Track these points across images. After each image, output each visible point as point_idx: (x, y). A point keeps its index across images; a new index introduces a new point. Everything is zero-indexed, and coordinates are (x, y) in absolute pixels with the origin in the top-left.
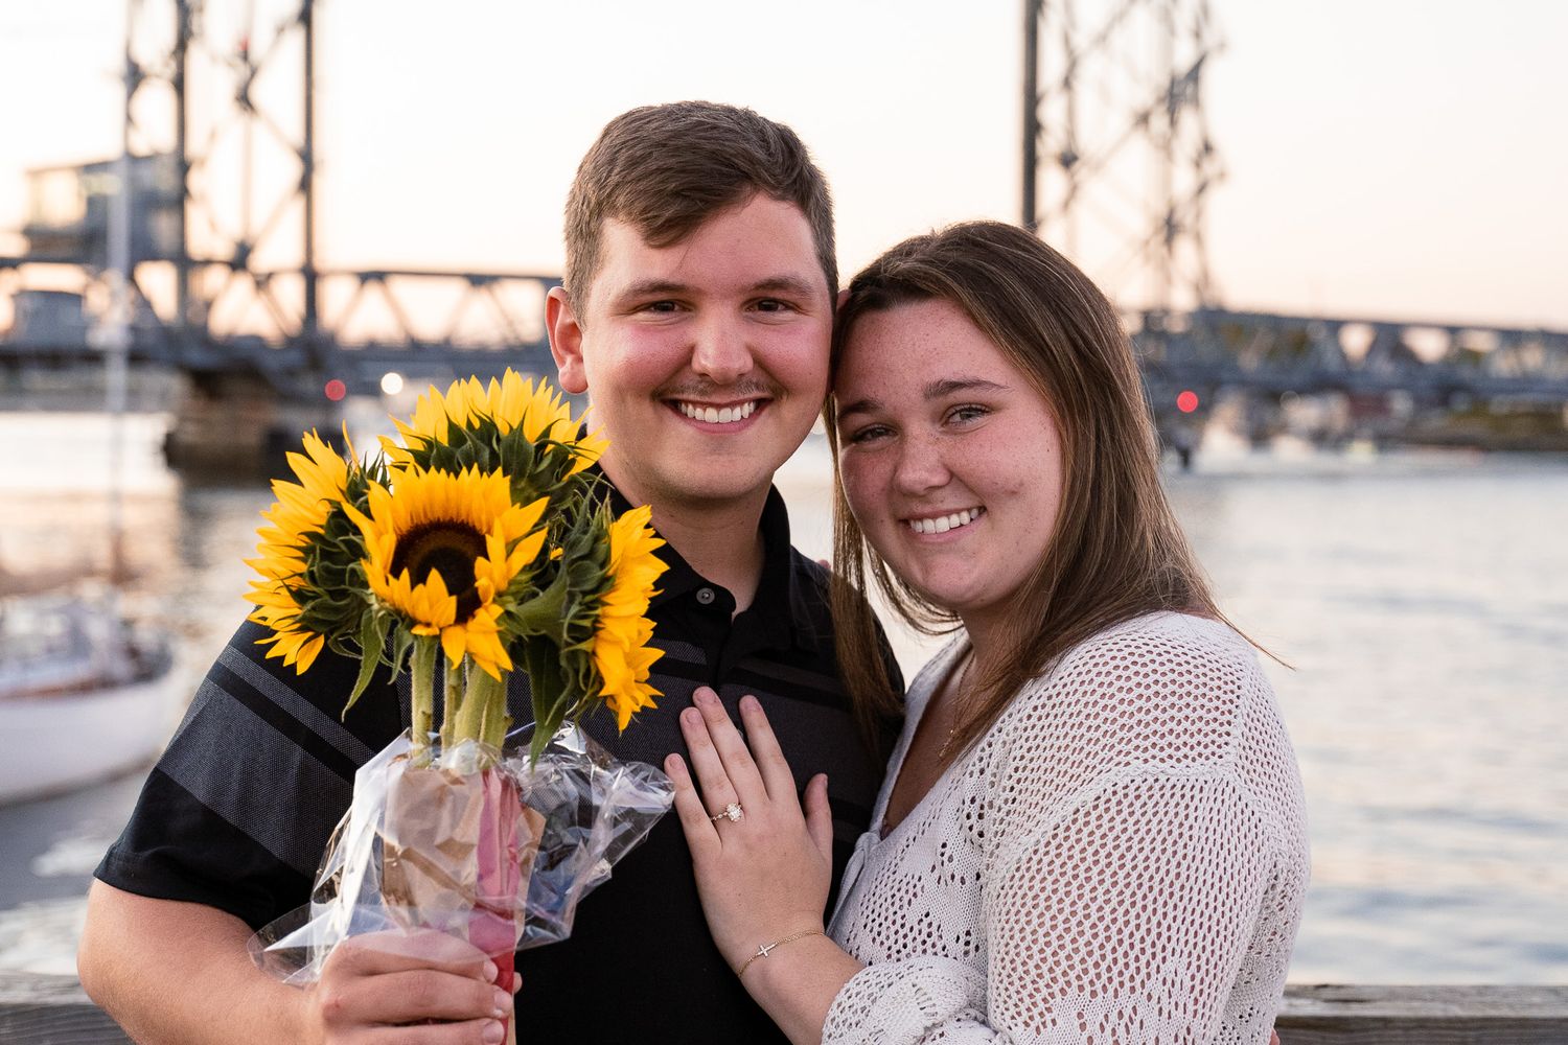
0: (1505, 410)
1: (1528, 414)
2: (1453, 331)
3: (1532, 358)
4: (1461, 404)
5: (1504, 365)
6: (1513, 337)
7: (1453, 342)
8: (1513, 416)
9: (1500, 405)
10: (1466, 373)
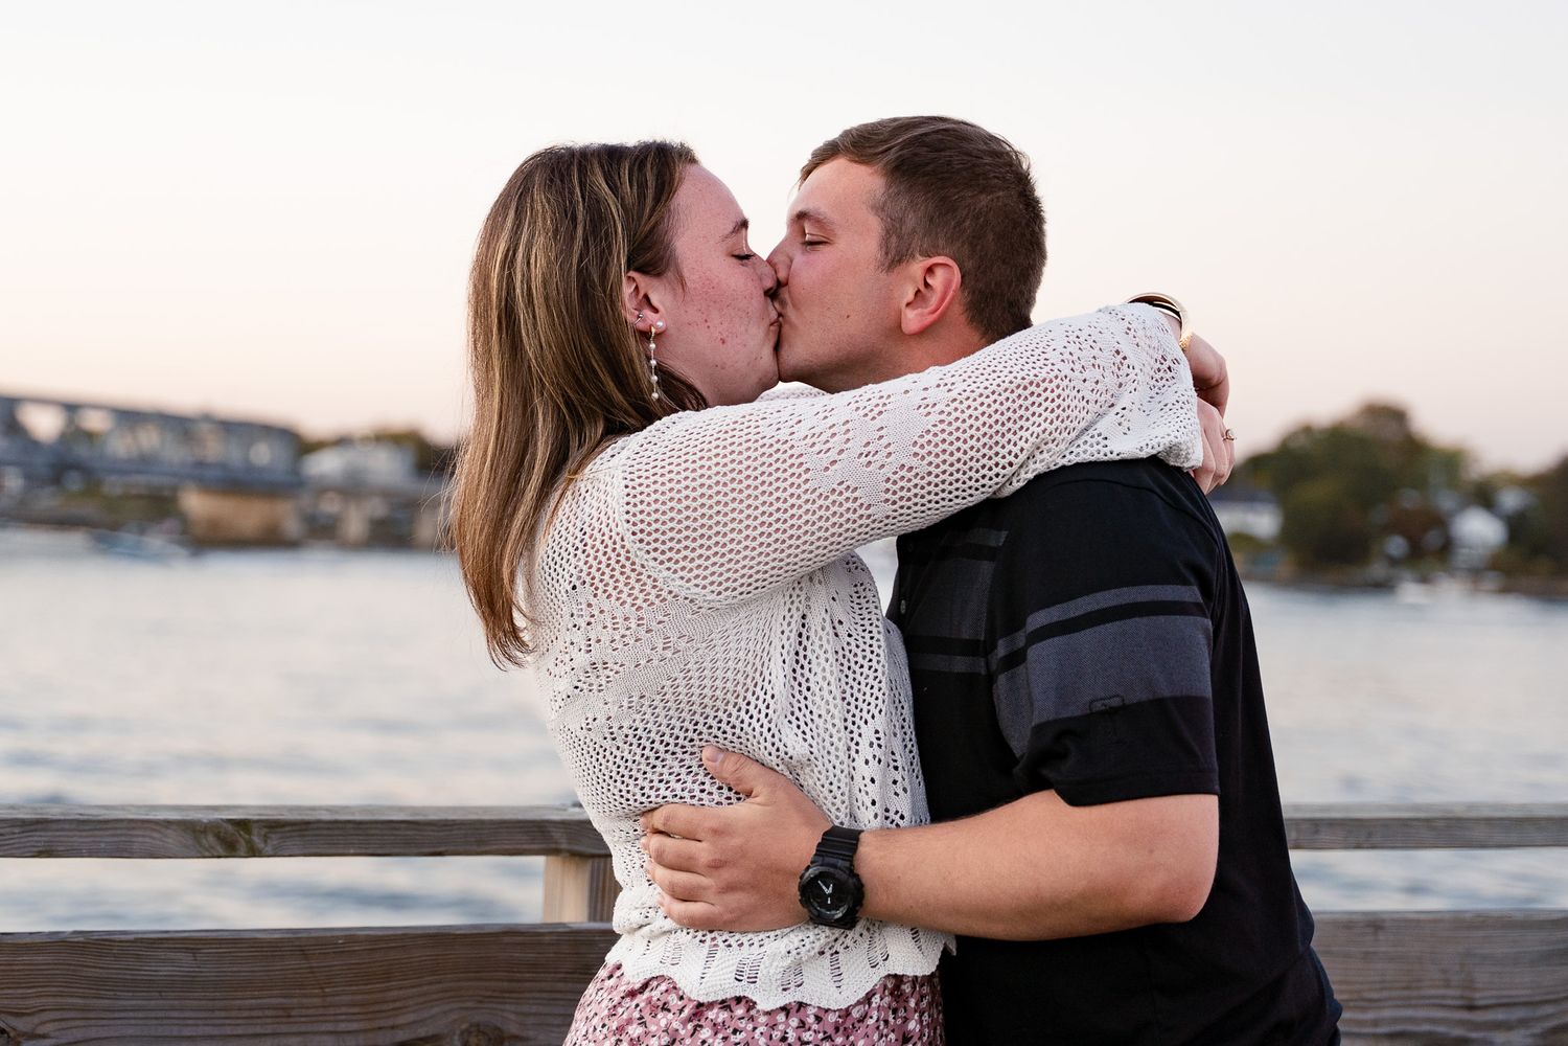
0: (118, 491)
1: (139, 497)
2: (71, 408)
3: (149, 439)
4: (74, 482)
5: (121, 446)
6: (129, 417)
7: (71, 421)
8: (125, 497)
9: (113, 486)
10: (82, 451)
